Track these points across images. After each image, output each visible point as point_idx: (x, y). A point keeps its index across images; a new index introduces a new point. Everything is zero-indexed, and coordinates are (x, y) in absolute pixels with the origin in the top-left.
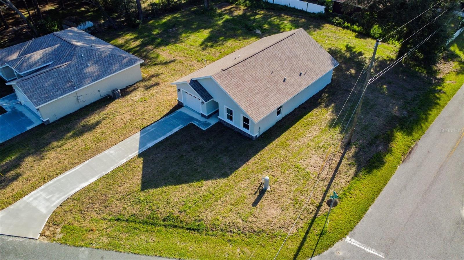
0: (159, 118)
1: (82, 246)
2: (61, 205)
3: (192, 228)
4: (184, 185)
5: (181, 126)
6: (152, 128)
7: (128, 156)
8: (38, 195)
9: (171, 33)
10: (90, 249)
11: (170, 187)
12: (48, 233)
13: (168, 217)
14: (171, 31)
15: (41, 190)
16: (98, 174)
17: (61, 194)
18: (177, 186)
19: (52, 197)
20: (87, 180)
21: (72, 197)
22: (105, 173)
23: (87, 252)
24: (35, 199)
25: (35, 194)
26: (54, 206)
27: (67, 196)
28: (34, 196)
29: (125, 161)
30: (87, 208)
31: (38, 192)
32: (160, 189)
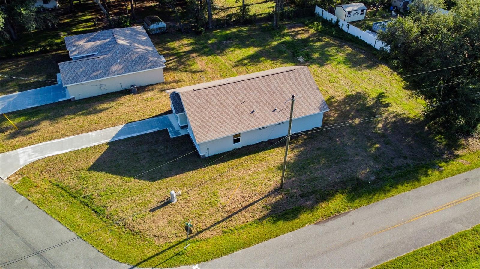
0: (147, 118)
1: (23, 195)
2: (34, 162)
3: (96, 210)
4: (118, 177)
5: (157, 129)
6: (136, 124)
7: (101, 141)
8: (28, 150)
9: (223, 45)
10: (26, 198)
11: (108, 174)
12: (12, 178)
13: (88, 196)
14: (224, 43)
15: (31, 148)
16: (72, 148)
17: (40, 154)
18: (113, 176)
19: (34, 154)
20: (62, 150)
21: (44, 159)
22: (77, 149)
23: (22, 200)
24: (24, 152)
25: (26, 149)
26: (30, 161)
27: (42, 157)
28: (25, 151)
29: (96, 144)
30: (47, 170)
31: (29, 148)
32: (100, 174)
